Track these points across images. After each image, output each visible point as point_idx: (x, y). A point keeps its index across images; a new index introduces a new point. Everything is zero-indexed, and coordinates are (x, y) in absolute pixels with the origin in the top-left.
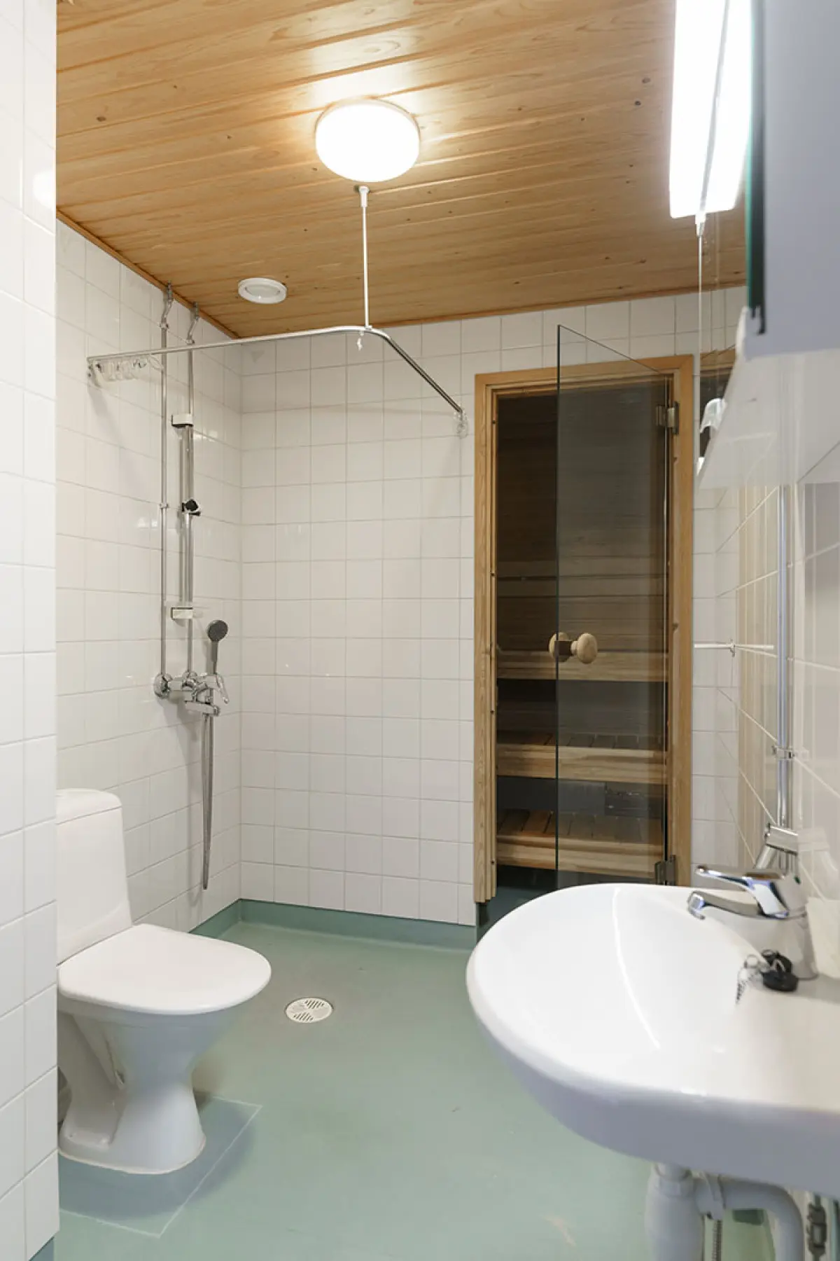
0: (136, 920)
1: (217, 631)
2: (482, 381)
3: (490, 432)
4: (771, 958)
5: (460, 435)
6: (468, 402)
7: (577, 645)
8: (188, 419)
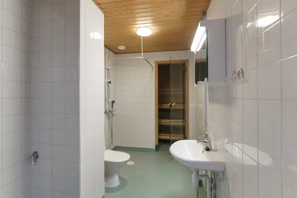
0: (107, 149)
1: (113, 102)
2: (156, 62)
3: (157, 70)
4: (207, 147)
5: (153, 71)
6: (153, 65)
7: (173, 105)
8: (109, 68)
